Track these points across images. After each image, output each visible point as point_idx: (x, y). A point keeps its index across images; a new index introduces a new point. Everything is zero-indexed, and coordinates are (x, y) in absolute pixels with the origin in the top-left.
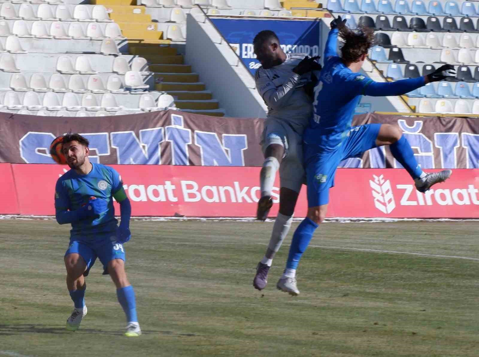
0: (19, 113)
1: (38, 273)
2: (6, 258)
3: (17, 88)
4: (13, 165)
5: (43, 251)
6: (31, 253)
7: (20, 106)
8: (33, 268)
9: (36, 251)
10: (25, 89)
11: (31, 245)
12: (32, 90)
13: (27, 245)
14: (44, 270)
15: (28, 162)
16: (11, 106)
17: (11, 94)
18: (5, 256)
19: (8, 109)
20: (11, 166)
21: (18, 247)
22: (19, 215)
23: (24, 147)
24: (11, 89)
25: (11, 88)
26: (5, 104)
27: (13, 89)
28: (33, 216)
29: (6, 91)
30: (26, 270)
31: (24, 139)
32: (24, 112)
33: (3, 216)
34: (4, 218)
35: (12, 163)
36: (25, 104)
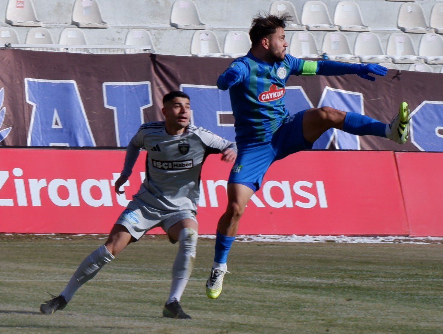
0: (412, 69)
1: (417, 327)
2: (370, 304)
3: (408, 28)
4: (398, 154)
5: (431, 292)
6: (412, 295)
7: (413, 58)
8: (411, 319)
9: (421, 292)
10: (422, 29)
11: (414, 283)
12: (433, 30)
13: (407, 283)
14: (428, 322)
15: (422, 150)
16: (398, 58)
17: (399, 37)
18: (368, 301)
19: (394, 62)
20: (395, 156)
21: (394, 286)
22: (407, 236)
23: (415, 125)
24: (399, 30)
25: (399, 28)
26: (389, 54)
27: (403, 30)
28: (430, 238)
29: (390, 33)
30: (399, 322)
31: (417, 113)
32: (420, 68)
33: (382, 238)
34: (383, 241)
35: (395, 151)
36: (422, 54)
